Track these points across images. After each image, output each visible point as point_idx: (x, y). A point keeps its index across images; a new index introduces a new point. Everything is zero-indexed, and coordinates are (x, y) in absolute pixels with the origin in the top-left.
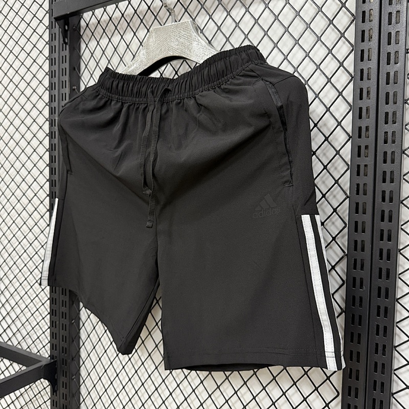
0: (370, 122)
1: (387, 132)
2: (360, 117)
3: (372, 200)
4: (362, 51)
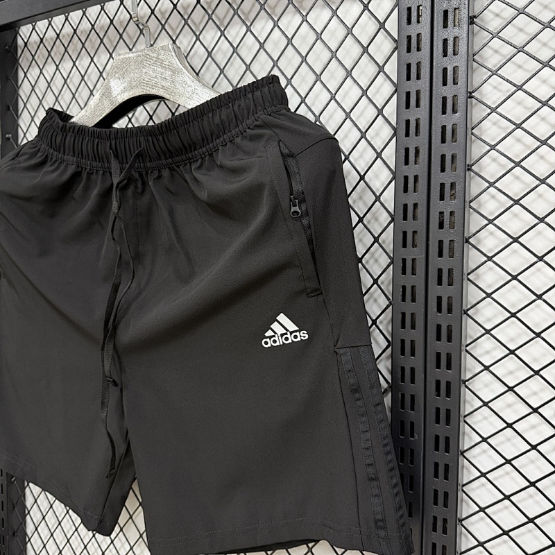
0: (419, 197)
1: (443, 212)
2: (406, 190)
3: (423, 310)
4: (408, 94)
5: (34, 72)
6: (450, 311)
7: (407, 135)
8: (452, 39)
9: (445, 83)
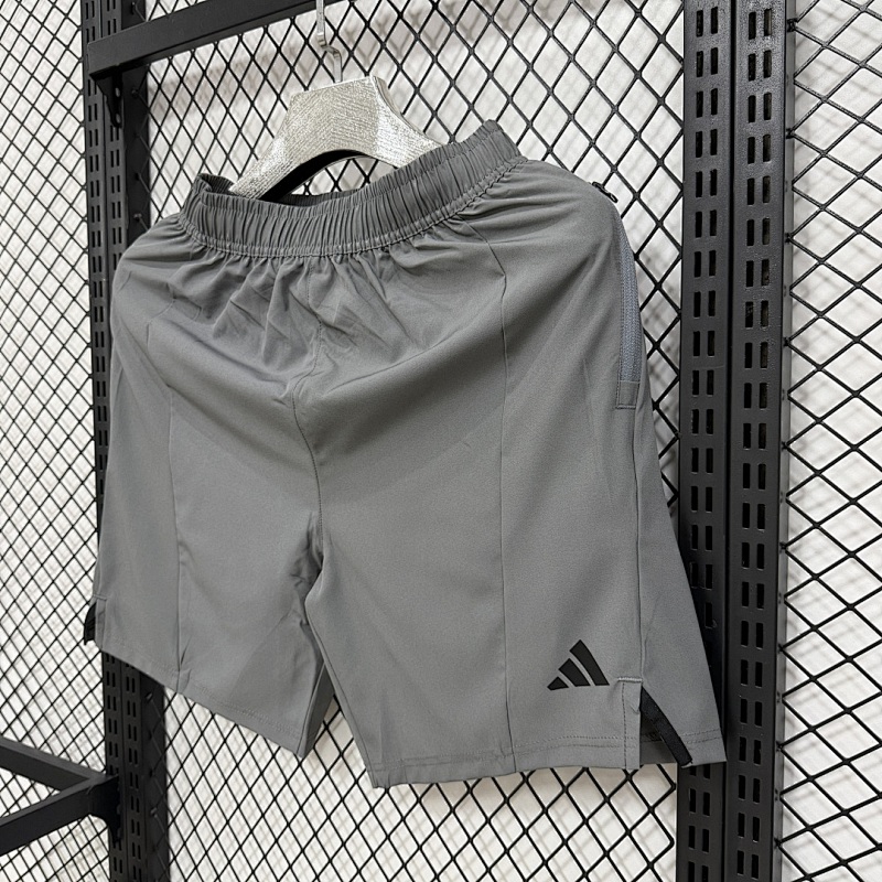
0: (718, 283)
1: (752, 303)
2: (698, 273)
4: (699, 136)
5: (172, 125)
6: (762, 444)
7: (699, 193)
8: (761, 54)
9: (752, 118)
